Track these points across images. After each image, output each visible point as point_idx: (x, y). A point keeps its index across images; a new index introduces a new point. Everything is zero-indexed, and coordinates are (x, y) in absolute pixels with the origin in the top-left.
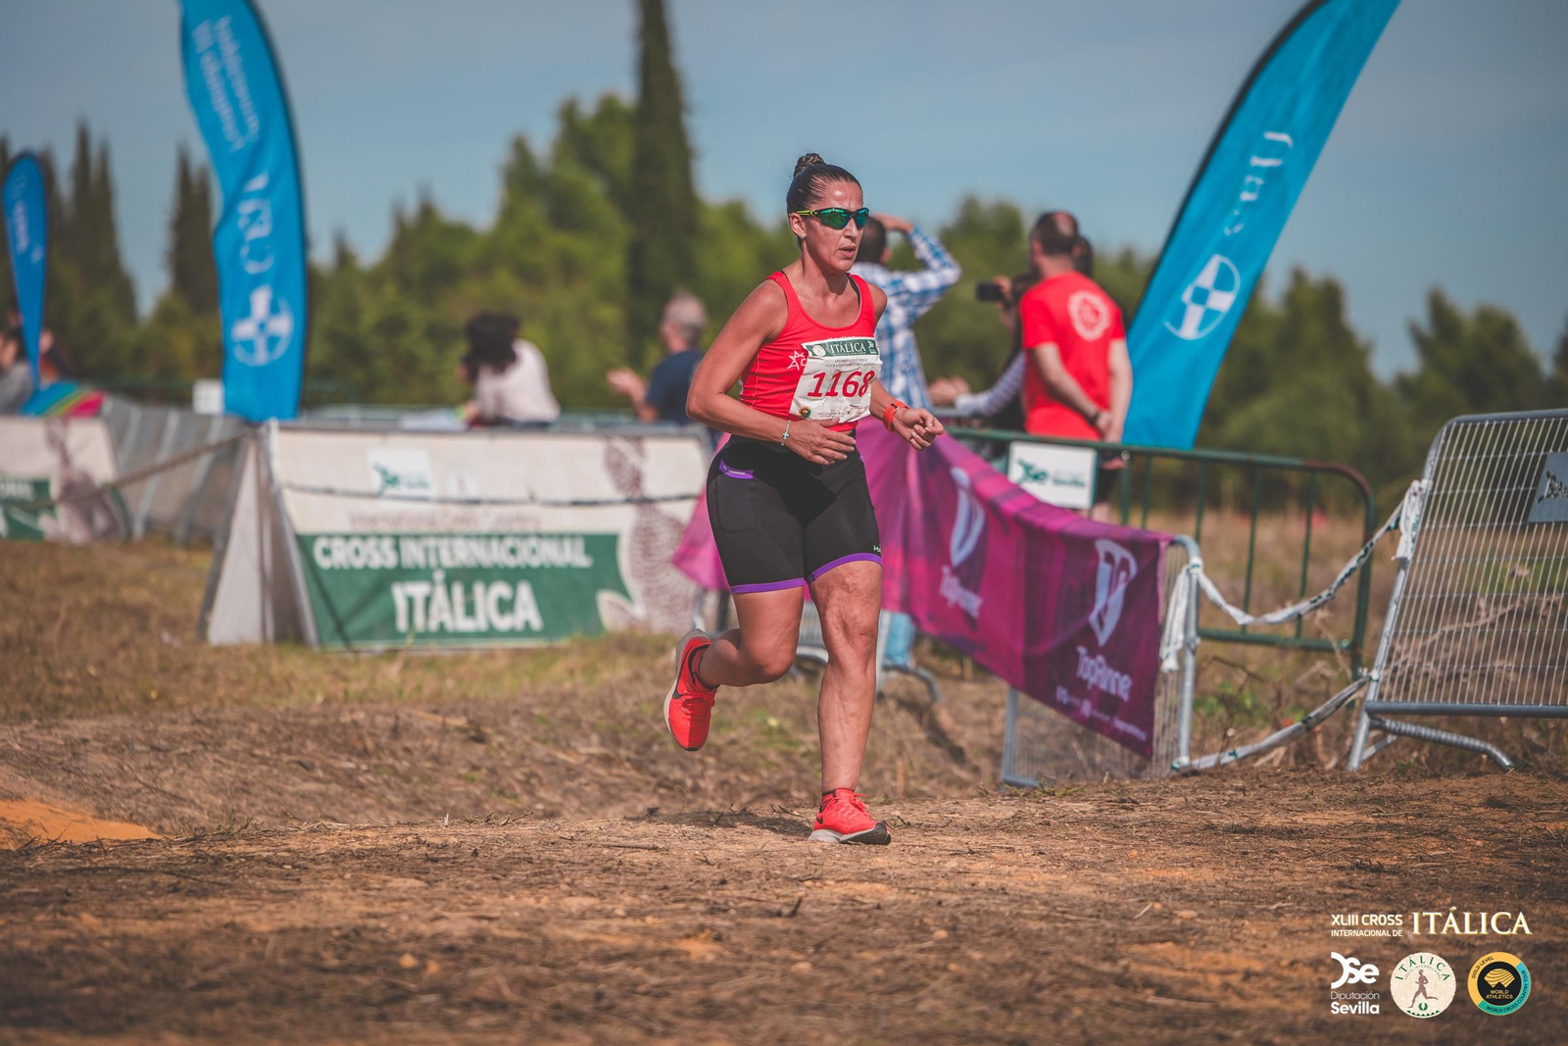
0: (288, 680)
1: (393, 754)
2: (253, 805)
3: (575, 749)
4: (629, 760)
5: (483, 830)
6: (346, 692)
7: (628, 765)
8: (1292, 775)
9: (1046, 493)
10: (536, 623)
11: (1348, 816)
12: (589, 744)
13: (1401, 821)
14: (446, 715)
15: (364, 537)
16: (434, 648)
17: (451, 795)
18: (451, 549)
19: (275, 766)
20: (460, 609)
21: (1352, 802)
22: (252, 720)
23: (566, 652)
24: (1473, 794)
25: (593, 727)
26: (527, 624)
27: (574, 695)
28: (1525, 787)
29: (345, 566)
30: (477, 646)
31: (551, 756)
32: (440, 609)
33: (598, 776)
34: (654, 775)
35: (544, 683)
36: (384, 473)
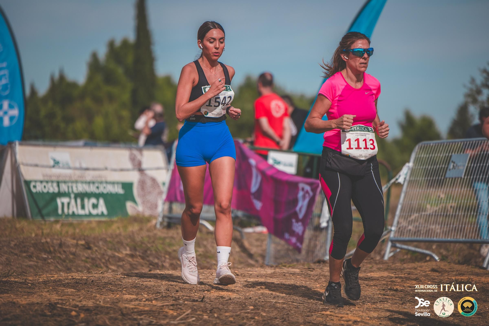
0: (22, 230)
1: (60, 253)
3: (122, 253)
4: (140, 256)
6: (43, 233)
7: (139, 258)
9: (281, 168)
10: (105, 212)
11: (386, 274)
12: (126, 250)
13: (402, 276)
14: (77, 240)
15: (47, 182)
16: (71, 220)
17: (79, 266)
18: (77, 187)
19: (20, 257)
20: (79, 207)
21: (386, 270)
24: (427, 267)
25: (127, 245)
26: (102, 213)
27: (120, 234)
28: (444, 265)
29: (41, 191)
30: (86, 220)
31: (113, 254)
32: (73, 207)
33: (129, 261)
34: (148, 261)
35: (110, 231)
36: (54, 160)
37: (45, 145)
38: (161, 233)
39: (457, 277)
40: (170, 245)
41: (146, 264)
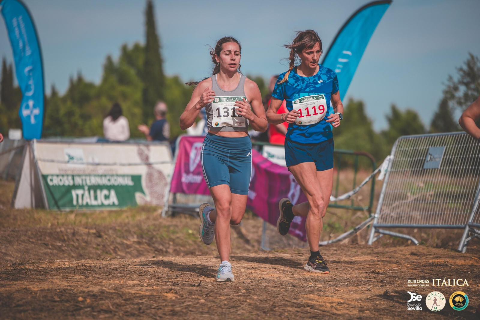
0: (40, 220)
1: (73, 241)
2: (30, 256)
3: (130, 240)
4: (146, 243)
5: (102, 262)
6: (58, 223)
7: (146, 245)
8: (351, 246)
9: (274, 161)
10: (116, 202)
11: (368, 258)
12: (133, 238)
13: (385, 259)
14: (89, 229)
15: (63, 176)
16: (85, 210)
17: (91, 253)
18: (90, 180)
19: (37, 244)
20: (93, 198)
21: (369, 254)
22: (29, 230)
23: (126, 211)
24: (406, 252)
25: (135, 233)
26: (114, 203)
27: (128, 223)
28: (422, 249)
29: (57, 185)
30: (98, 209)
31: (122, 241)
32: (87, 198)
33: (136, 248)
34: (154, 247)
35: (119, 220)
36: (69, 156)
37: (62, 142)
38: (166, 221)
39: (434, 260)
40: (174, 232)
41: (152, 250)
